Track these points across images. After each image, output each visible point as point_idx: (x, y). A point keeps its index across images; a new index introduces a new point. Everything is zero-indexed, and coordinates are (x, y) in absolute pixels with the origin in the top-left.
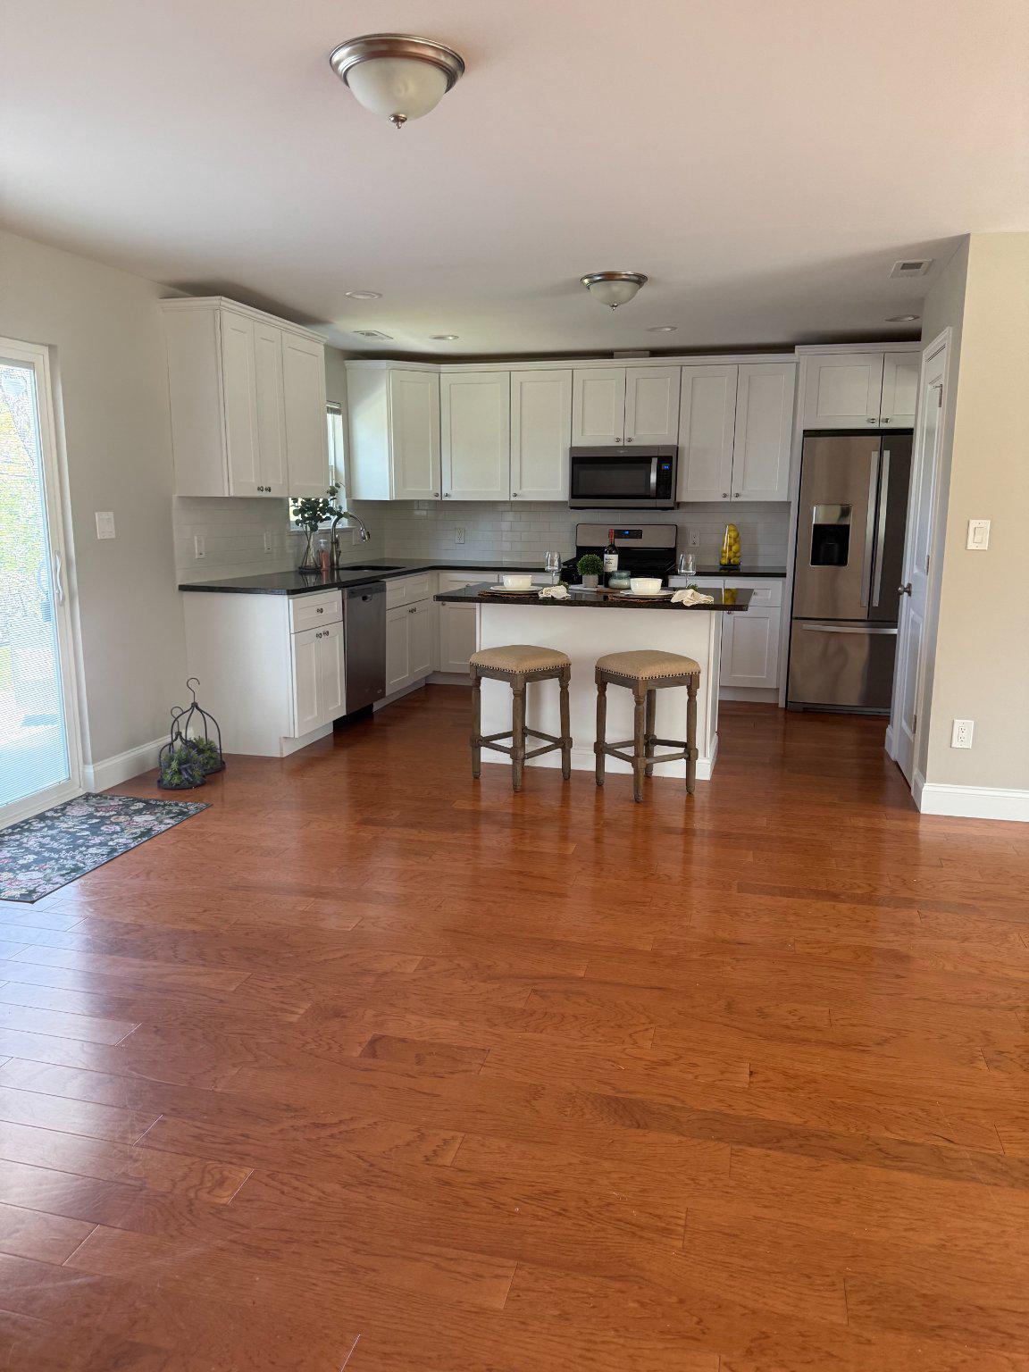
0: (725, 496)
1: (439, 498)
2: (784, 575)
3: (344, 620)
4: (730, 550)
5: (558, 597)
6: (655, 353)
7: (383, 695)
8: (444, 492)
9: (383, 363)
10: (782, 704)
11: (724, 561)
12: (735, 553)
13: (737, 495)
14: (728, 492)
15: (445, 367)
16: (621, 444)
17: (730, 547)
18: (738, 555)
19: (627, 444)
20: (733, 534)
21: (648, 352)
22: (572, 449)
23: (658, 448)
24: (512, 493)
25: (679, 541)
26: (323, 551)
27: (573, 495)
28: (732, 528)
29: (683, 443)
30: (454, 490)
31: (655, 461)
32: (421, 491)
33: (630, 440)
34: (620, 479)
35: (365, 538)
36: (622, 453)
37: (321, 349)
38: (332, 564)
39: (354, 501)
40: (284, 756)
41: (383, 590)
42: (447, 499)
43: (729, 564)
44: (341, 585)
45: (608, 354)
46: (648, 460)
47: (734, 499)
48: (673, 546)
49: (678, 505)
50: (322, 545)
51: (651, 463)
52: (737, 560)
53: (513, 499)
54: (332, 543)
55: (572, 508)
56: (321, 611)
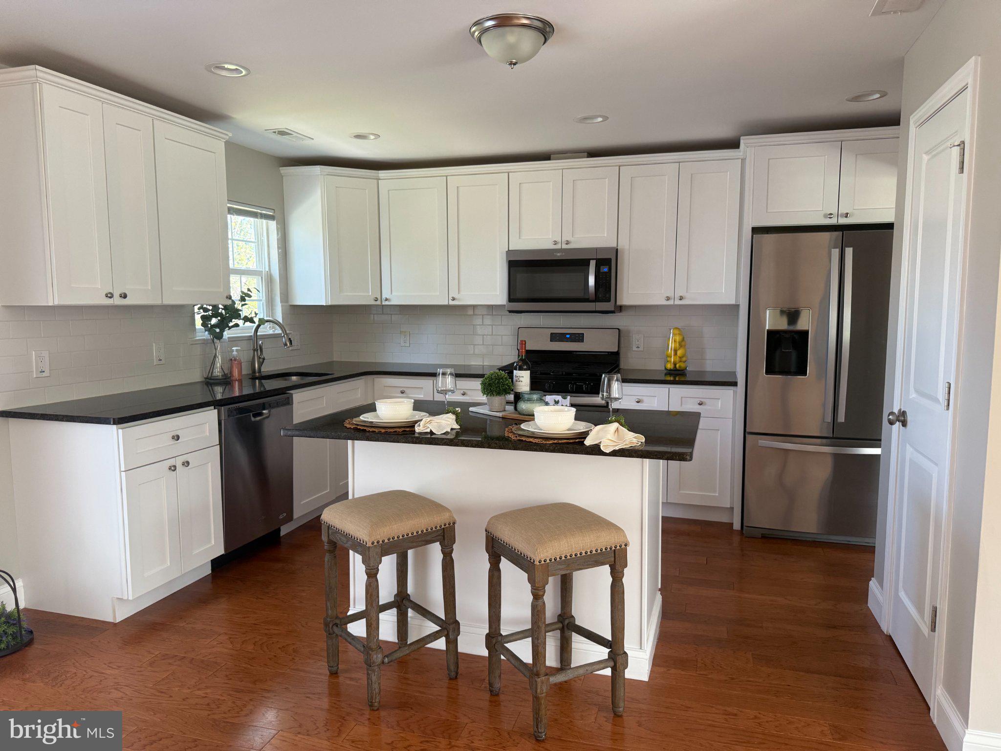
0: (668, 299)
1: (378, 303)
2: (734, 384)
3: (220, 444)
4: (676, 354)
5: (438, 432)
6: (593, 153)
8: (384, 297)
9: (317, 169)
10: (737, 526)
11: (670, 366)
12: (680, 358)
13: (681, 298)
14: (671, 295)
15: (382, 174)
16: (558, 247)
17: (676, 351)
18: (684, 359)
19: (564, 246)
20: (678, 338)
21: (586, 154)
22: (509, 252)
23: (596, 250)
24: (450, 298)
25: (622, 345)
26: (235, 360)
27: (511, 299)
28: (677, 332)
29: (623, 244)
30: (393, 294)
31: (593, 264)
32: (349, 297)
33: (568, 243)
34: (560, 282)
35: (286, 345)
36: (558, 256)
37: (221, 147)
38: (254, 371)
39: (291, 305)
41: (289, 402)
42: (387, 303)
43: (675, 369)
44: (217, 404)
45: (545, 157)
46: (585, 263)
47: (678, 302)
48: (616, 350)
49: (621, 309)
50: (235, 353)
51: (589, 265)
52: (683, 365)
53: (452, 303)
54: (254, 350)
55: (510, 312)
56: (177, 438)
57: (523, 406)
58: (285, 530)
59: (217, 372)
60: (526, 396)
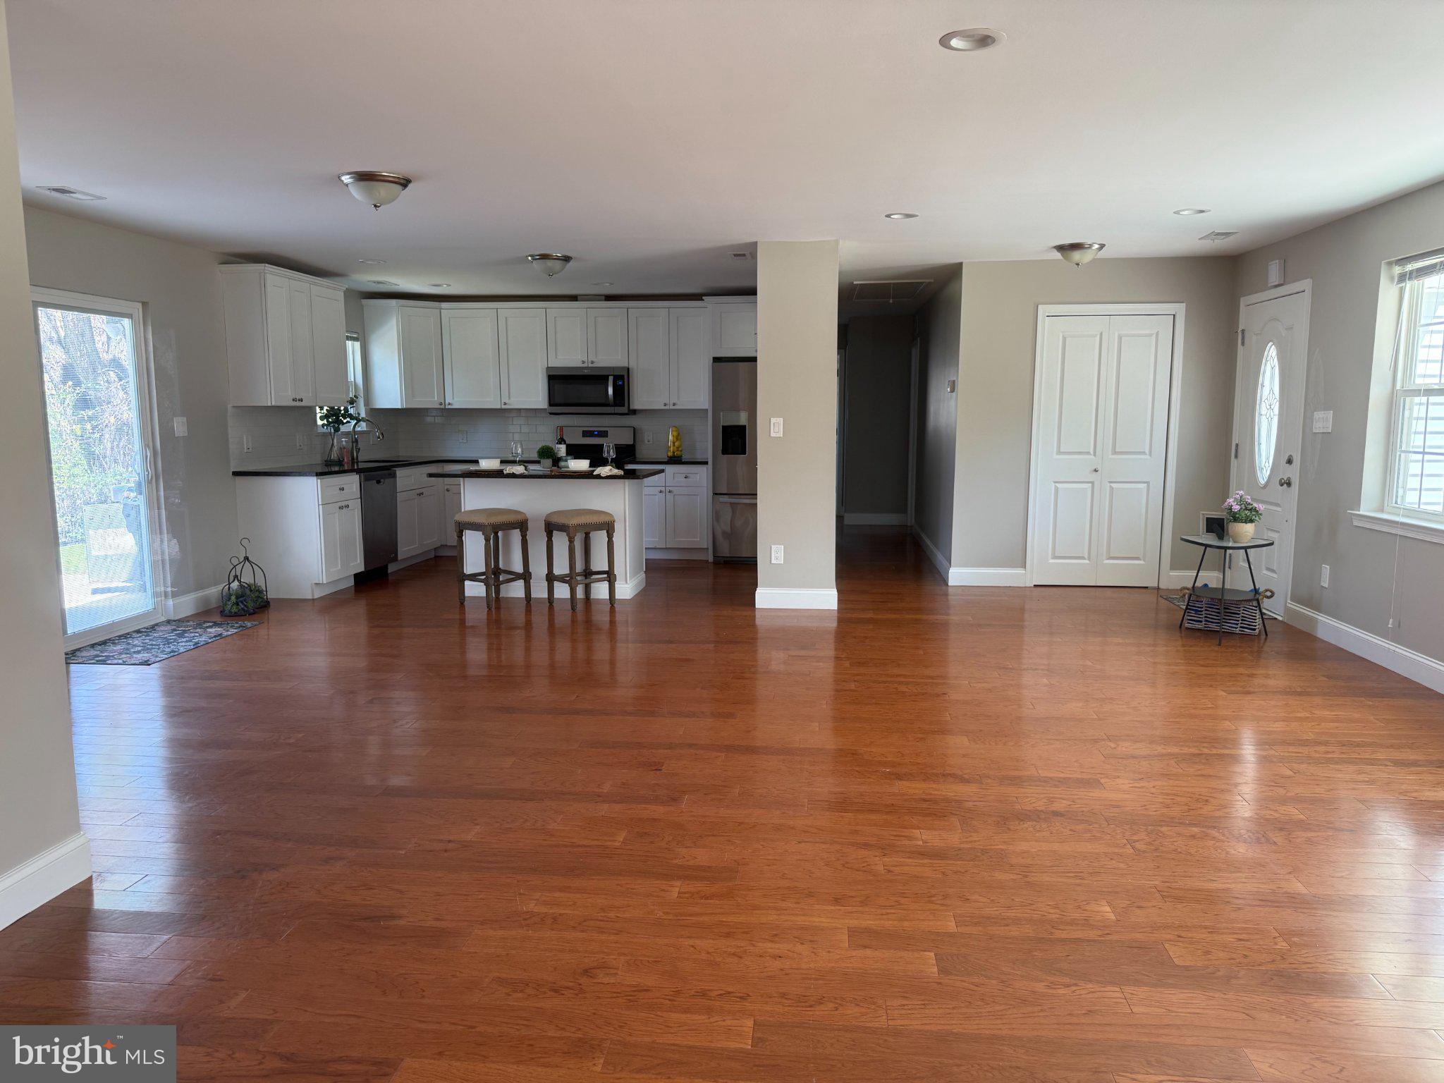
0: (665, 405)
1: (442, 407)
2: (706, 463)
3: (361, 498)
4: (674, 445)
5: (517, 473)
6: (609, 298)
7: (395, 559)
8: (447, 402)
9: (393, 302)
10: (711, 559)
11: (670, 454)
12: (678, 448)
13: (674, 405)
14: (667, 402)
15: (444, 305)
16: (585, 365)
17: (674, 443)
18: (680, 449)
19: (590, 365)
20: (675, 434)
21: (603, 297)
22: (548, 368)
23: (614, 368)
24: (503, 403)
25: (637, 440)
26: (344, 448)
27: (551, 404)
28: (674, 429)
29: (632, 365)
30: (455, 399)
31: (611, 379)
32: (428, 400)
33: (592, 362)
34: (589, 392)
35: (379, 438)
36: (586, 372)
37: (340, 296)
38: (353, 459)
39: (371, 409)
40: (316, 597)
41: (394, 476)
42: (450, 407)
43: (674, 456)
44: (359, 471)
45: (574, 298)
46: (605, 378)
47: (672, 407)
48: (631, 442)
49: (634, 412)
50: (344, 443)
51: (608, 380)
52: (679, 453)
53: (503, 407)
54: (353, 442)
55: (550, 414)
56: (342, 489)
57: (562, 464)
58: (392, 568)
59: (334, 456)
60: (564, 458)
